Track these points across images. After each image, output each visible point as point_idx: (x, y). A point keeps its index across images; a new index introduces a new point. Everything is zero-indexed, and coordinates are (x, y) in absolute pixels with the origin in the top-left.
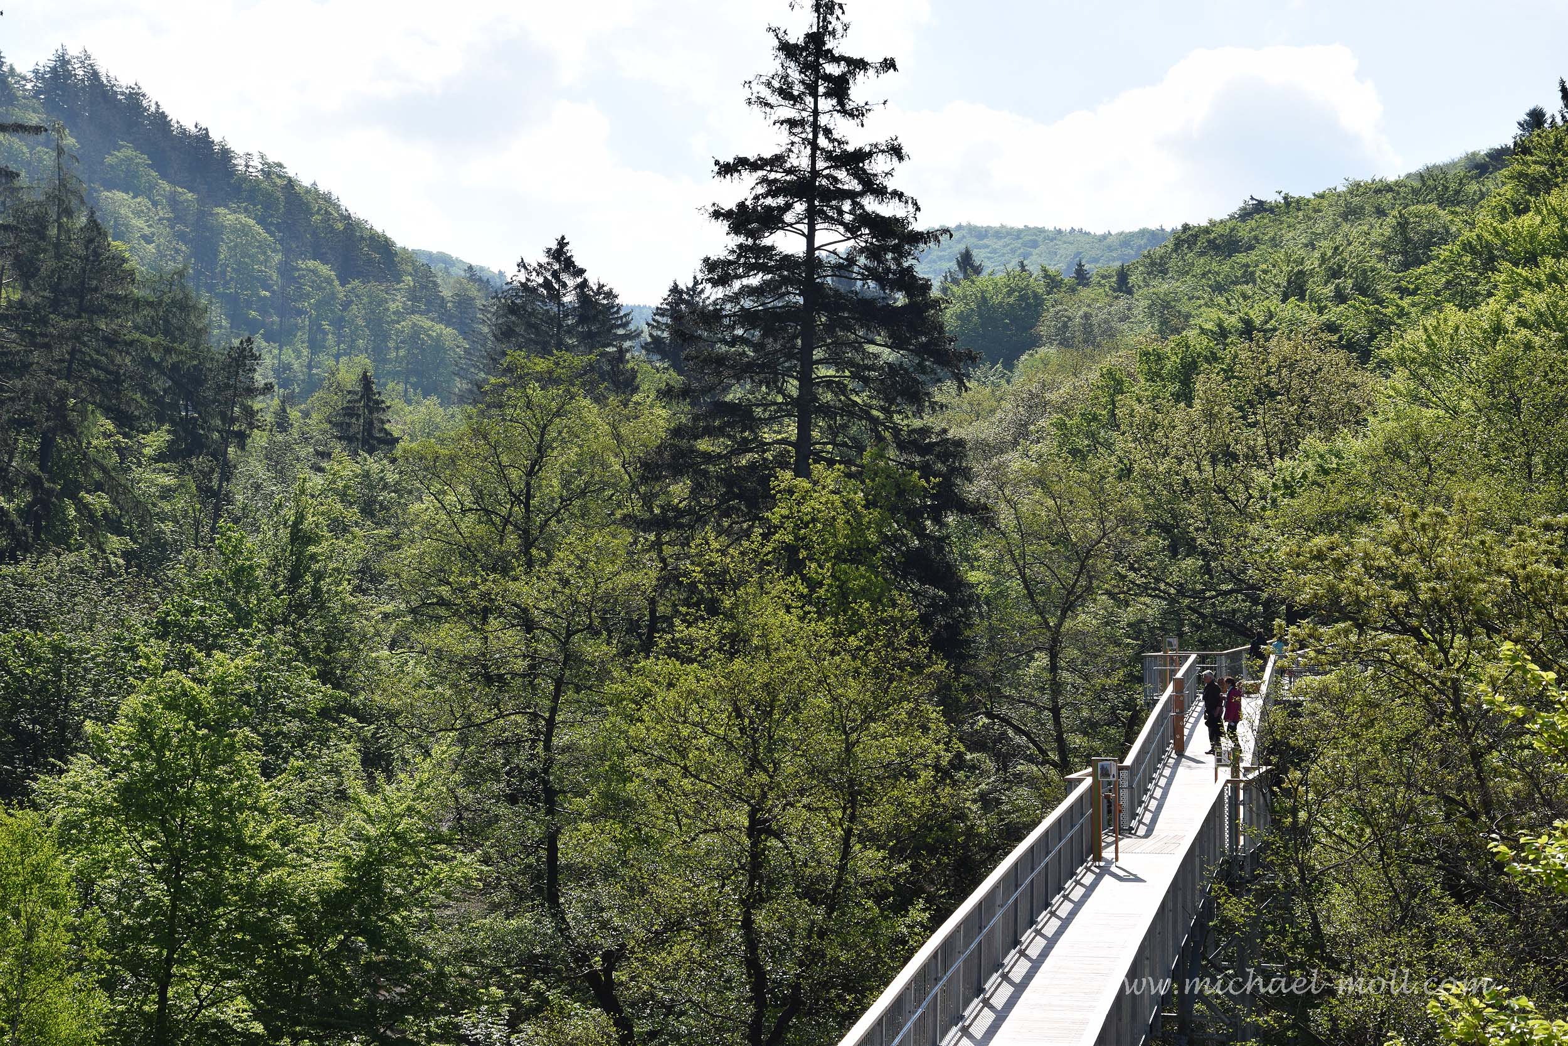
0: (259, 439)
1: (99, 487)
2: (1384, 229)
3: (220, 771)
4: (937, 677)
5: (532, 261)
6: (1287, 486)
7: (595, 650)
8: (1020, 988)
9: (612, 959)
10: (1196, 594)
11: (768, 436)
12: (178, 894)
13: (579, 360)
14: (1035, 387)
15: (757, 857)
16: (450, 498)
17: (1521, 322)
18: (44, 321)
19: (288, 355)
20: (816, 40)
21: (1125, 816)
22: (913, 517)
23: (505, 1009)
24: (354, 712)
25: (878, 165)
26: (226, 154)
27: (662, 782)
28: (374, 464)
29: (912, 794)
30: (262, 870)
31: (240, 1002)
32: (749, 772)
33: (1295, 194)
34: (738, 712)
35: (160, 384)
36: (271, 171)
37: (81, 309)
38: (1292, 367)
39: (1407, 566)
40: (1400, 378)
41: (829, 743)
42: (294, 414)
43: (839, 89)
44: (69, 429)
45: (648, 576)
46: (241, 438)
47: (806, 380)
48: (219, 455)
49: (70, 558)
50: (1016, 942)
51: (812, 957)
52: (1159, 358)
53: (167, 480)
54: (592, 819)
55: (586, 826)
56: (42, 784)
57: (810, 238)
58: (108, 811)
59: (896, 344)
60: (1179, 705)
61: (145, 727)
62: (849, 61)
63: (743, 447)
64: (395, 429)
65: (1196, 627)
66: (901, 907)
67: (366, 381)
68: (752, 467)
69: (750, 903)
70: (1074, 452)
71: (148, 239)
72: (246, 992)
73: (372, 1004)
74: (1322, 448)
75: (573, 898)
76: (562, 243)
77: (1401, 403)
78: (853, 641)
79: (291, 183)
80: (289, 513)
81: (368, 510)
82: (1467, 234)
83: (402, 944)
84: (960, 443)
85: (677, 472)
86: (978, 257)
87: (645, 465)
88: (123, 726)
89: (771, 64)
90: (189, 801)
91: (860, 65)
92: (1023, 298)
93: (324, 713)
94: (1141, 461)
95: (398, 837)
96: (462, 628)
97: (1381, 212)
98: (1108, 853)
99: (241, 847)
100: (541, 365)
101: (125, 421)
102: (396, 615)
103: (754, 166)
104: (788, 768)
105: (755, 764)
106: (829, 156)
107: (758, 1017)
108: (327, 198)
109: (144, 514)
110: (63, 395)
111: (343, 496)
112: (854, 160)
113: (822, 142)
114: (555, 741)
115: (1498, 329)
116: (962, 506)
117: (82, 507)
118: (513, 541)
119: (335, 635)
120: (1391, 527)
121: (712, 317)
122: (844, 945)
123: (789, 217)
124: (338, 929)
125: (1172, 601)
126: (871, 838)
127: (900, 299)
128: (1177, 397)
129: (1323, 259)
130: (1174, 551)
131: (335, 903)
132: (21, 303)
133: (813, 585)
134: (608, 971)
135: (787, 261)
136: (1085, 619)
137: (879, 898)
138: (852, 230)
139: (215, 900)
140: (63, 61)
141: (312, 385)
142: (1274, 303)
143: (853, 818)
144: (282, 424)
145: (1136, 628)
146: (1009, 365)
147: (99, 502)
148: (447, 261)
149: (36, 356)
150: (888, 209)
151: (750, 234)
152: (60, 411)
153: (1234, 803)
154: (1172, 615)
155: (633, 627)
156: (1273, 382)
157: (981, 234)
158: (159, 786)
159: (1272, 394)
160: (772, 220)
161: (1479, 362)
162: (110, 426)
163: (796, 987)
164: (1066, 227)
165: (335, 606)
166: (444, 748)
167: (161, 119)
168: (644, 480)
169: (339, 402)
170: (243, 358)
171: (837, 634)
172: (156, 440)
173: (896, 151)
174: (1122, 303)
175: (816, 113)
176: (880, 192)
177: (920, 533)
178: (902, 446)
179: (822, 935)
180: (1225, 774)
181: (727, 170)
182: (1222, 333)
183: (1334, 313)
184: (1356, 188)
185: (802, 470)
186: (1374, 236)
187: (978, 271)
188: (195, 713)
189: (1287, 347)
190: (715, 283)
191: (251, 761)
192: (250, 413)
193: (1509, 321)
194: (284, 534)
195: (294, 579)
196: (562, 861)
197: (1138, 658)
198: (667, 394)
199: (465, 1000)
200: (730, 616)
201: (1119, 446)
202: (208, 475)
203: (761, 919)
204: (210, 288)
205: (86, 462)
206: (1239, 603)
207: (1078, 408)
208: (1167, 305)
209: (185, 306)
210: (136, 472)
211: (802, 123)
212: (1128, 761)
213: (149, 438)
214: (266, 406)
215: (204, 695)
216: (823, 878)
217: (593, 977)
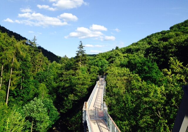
25: (84, 51)
62: (83, 46)
103: (78, 51)
106: (82, 51)
151: (78, 55)
211: (80, 49)
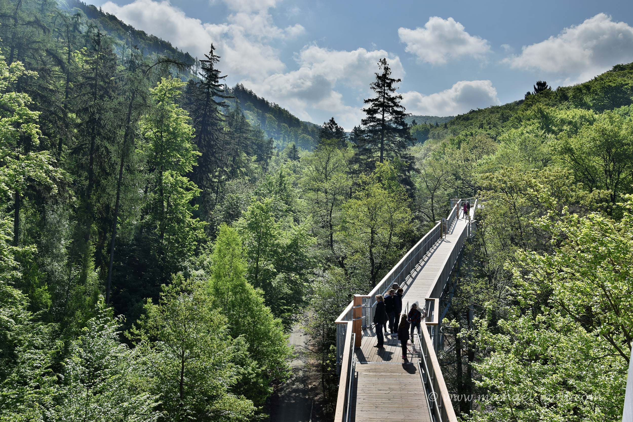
0: (273, 158)
1: (244, 167)
2: (499, 115)
3: (267, 221)
4: (409, 202)
5: (327, 122)
6: (480, 165)
7: (339, 197)
8: (426, 262)
9: (343, 258)
10: (461, 188)
11: (374, 155)
12: (260, 244)
13: (336, 140)
14: (428, 146)
15: (372, 238)
16: (311, 169)
17: (527, 132)
18: (234, 134)
19: (279, 142)
20: (385, 75)
21: (447, 230)
22: (404, 172)
23: (322, 268)
24: (292, 211)
26: (267, 103)
27: (354, 223)
28: (296, 163)
29: (404, 226)
30: (276, 240)
31: (272, 265)
32: (371, 220)
33: (481, 108)
34: (369, 209)
35: (255, 147)
36: (276, 106)
37: (241, 132)
38: (481, 142)
39: (505, 179)
40: (503, 144)
41: (387, 215)
42: (280, 153)
43: (389, 85)
44: (238, 156)
45: (350, 183)
46: (270, 157)
47: (382, 144)
48: (266, 161)
49: (238, 180)
50: (425, 254)
51: (384, 258)
52: (454, 140)
53: (256, 166)
54: (339, 231)
55: (338, 233)
56: (234, 223)
57: (383, 115)
58: (246, 228)
59: (401, 136)
60: (458, 209)
61: (253, 212)
62: (391, 80)
63: (369, 157)
64: (299, 156)
65: (461, 195)
66: (401, 249)
67: (294, 146)
68: (371, 161)
69: (371, 247)
70: (436, 159)
71: (253, 120)
72: (273, 264)
73: (296, 266)
74: (487, 158)
75: (336, 246)
76: (333, 119)
77: (503, 148)
78: (392, 195)
79: (280, 108)
80: (279, 172)
81: (295, 172)
82: (515, 116)
83: (302, 255)
84: (414, 157)
85: (356, 162)
86: (416, 121)
87: (350, 161)
88: (249, 212)
89: (376, 81)
90: (262, 227)
91: (394, 80)
92: (425, 129)
93: (286, 211)
94: (450, 161)
95: (301, 234)
96: (314, 193)
97: (498, 112)
98: (444, 237)
99: (271, 236)
100: (329, 141)
101: (248, 154)
102: (301, 192)
103: (372, 101)
104: (379, 220)
105: (372, 219)
106: (387, 98)
107: (373, 270)
108: (287, 111)
109: (252, 172)
110: (237, 149)
111: (290, 168)
112: (392, 99)
113: (386, 96)
114: (332, 215)
115: (522, 134)
116: (414, 169)
117: (241, 171)
118: (323, 176)
119: (288, 196)
120: (502, 171)
121: (363, 132)
122: (390, 255)
123: (379, 111)
124: (290, 252)
125: (456, 189)
126: (395, 235)
127: (401, 128)
128: (457, 148)
129: (487, 121)
130: (456, 179)
131: (289, 247)
132: (230, 131)
133: (384, 185)
134: (343, 261)
135: (379, 120)
136: (438, 193)
137: (397, 246)
138: (392, 114)
139: (266, 246)
140: (238, 86)
141: (283, 148)
142: (477, 130)
143: (392, 230)
144: (278, 155)
145: (448, 195)
146: (423, 143)
147: (243, 170)
148: (309, 123)
149: (232, 141)
150: (399, 109)
151: (371, 114)
152: (236, 152)
153: (469, 227)
154: (456, 192)
155: (347, 194)
156: (477, 145)
157: (417, 117)
158: (256, 223)
159: (477, 147)
160: (375, 112)
161: (518, 140)
162: (246, 155)
163: (380, 264)
164: (434, 116)
165: (288, 190)
166: (309, 217)
167: (255, 96)
168: (349, 164)
169: (289, 151)
170: (270, 142)
171: (389, 193)
172: (254, 158)
173: (401, 97)
174: (445, 131)
175: (384, 90)
176: (397, 106)
177: (405, 175)
178: (402, 157)
179: (386, 253)
180: (468, 221)
181: (366, 102)
182: (466, 135)
183: (489, 132)
184: (493, 107)
185: (381, 161)
186: (497, 116)
187: (416, 124)
188: (262, 209)
189: (480, 138)
190: (364, 124)
191: (273, 219)
192: (272, 153)
193: (525, 132)
194: (279, 176)
195: (281, 184)
196: (333, 239)
197: (449, 200)
198: (354, 147)
199: (315, 266)
200: (367, 190)
201: (445, 158)
202: (264, 165)
203: (373, 250)
204: (264, 129)
205: (241, 162)
206: (469, 189)
207: (437, 150)
208: (455, 131)
209: (259, 132)
210: (250, 164)
211: (382, 92)
212: (448, 219)
213: (253, 158)
214: (275, 151)
215: (264, 206)
216: (385, 242)
217: (340, 262)
